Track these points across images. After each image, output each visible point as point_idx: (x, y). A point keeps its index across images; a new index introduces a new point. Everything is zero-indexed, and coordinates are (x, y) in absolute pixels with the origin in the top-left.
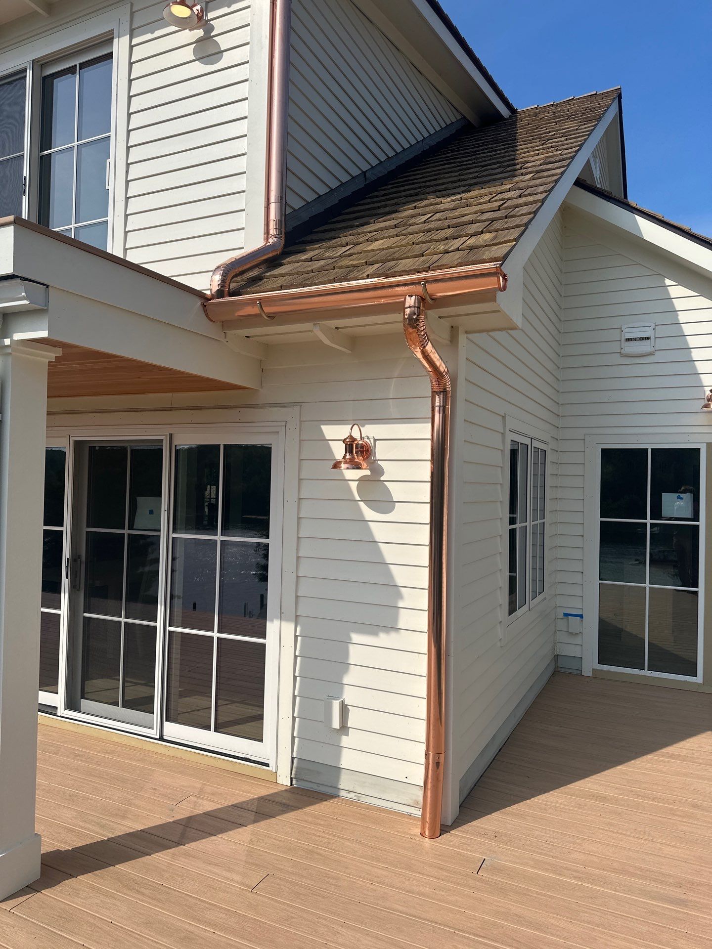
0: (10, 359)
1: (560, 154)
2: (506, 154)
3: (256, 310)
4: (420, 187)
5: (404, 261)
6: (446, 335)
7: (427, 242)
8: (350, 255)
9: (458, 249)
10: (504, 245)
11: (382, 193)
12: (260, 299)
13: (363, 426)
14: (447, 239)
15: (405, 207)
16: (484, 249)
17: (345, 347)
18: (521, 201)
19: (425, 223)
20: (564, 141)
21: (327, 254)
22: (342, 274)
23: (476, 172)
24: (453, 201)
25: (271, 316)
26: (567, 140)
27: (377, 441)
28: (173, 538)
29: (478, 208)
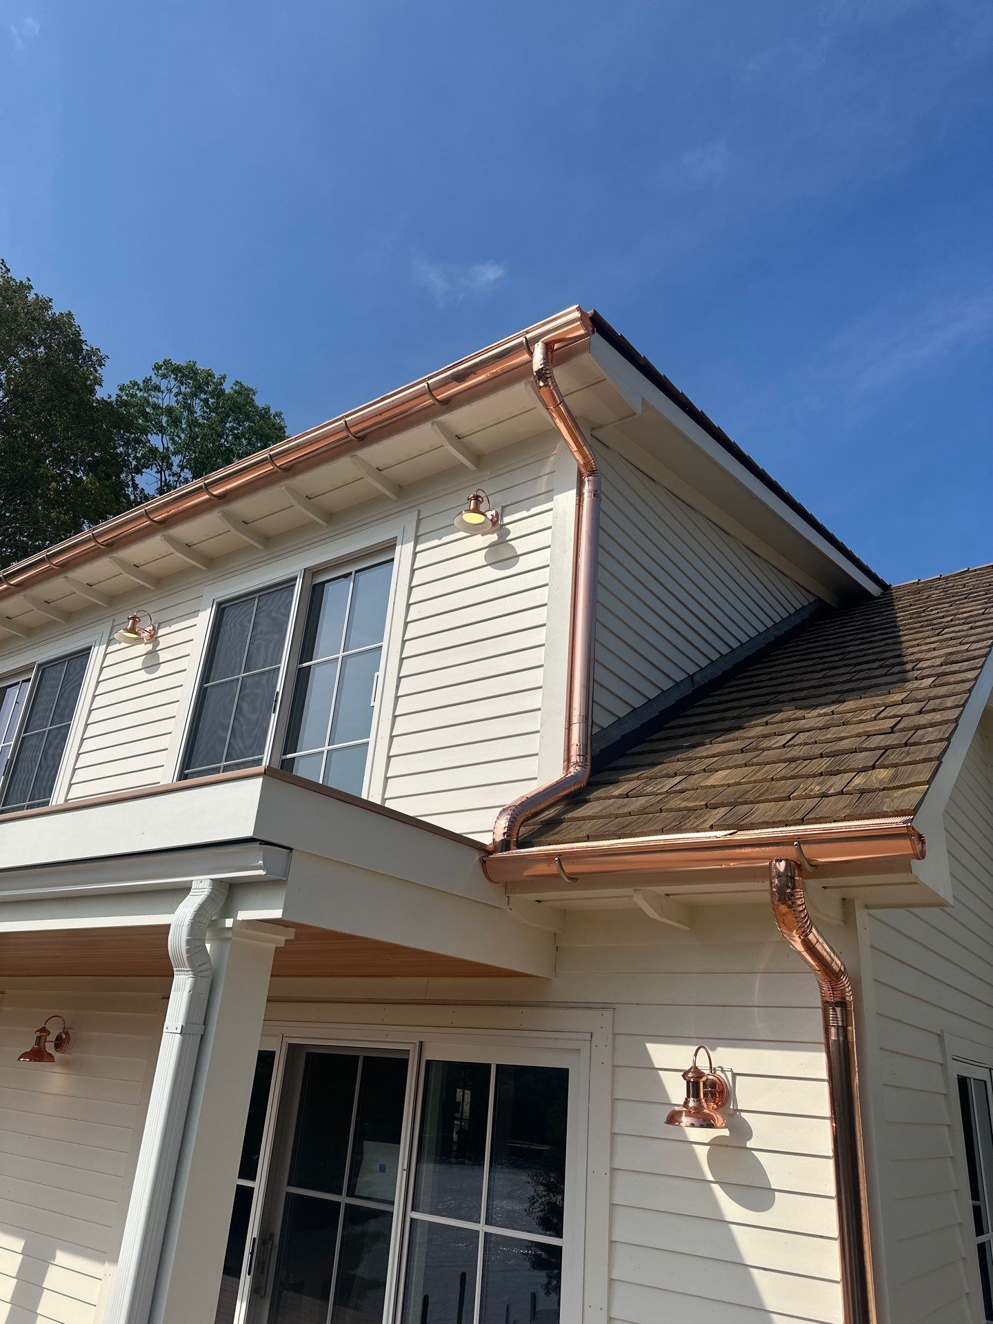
0: (228, 946)
1: (967, 650)
2: (886, 648)
3: (553, 869)
4: (769, 694)
5: (761, 805)
6: (833, 912)
7: (792, 777)
8: (682, 791)
9: (842, 793)
10: (911, 789)
11: (716, 699)
12: (559, 855)
13: (713, 1049)
14: (821, 774)
15: (752, 723)
16: (881, 793)
17: (679, 922)
18: (924, 719)
19: (784, 747)
20: (968, 630)
21: (649, 789)
22: (674, 820)
23: (848, 673)
24: (820, 715)
25: (573, 878)
26: (971, 628)
27: (738, 1077)
28: (411, 1219)
29: (860, 729)
